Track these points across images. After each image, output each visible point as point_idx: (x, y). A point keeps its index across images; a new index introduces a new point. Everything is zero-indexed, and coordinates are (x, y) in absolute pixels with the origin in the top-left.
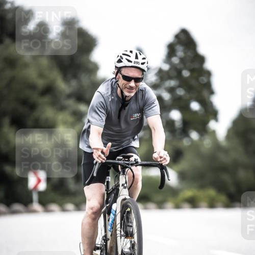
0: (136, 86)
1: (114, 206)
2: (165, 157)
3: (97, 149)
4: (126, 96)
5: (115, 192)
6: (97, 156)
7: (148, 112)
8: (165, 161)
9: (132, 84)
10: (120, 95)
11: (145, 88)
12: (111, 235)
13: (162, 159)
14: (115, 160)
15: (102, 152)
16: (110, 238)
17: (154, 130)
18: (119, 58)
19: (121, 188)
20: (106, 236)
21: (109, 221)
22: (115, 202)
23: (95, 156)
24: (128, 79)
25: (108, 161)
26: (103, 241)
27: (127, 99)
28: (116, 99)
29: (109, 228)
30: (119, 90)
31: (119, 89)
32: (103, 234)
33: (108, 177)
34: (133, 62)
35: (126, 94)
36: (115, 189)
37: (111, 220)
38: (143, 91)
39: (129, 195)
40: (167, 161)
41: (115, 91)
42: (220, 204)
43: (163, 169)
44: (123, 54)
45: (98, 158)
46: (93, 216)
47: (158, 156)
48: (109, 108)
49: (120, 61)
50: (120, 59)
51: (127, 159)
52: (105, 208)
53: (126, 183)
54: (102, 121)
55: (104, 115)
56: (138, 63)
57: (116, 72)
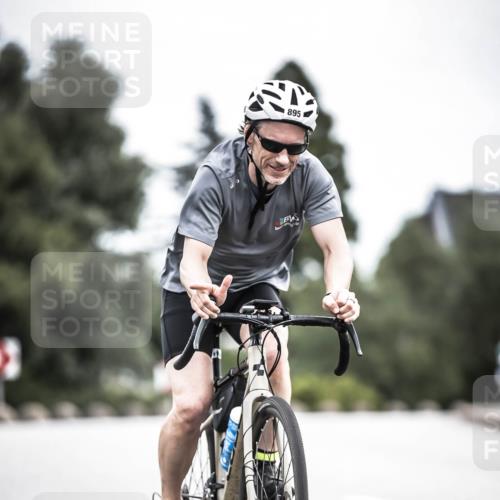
0: (292, 162)
1: (235, 414)
2: (349, 303)
3: (200, 289)
5: (236, 383)
6: (201, 304)
8: (349, 313)
9: (283, 158)
10: (253, 178)
11: (307, 161)
12: (228, 478)
13: (342, 309)
14: (238, 312)
15: (212, 296)
16: (226, 483)
17: (329, 251)
18: (254, 99)
19: (251, 373)
20: (214, 479)
21: (222, 445)
22: (240, 404)
23: (195, 305)
24: (274, 147)
25: (223, 315)
26: (209, 490)
28: (245, 185)
29: (223, 461)
30: (251, 167)
31: (251, 165)
32: (208, 475)
33: (215, 350)
34: (286, 111)
35: (269, 178)
36: (236, 375)
37: (227, 444)
38: (303, 166)
39: (271, 390)
40: (354, 313)
41: (243, 167)
42: (363, 403)
43: (344, 332)
44: (265, 92)
45: (202, 309)
48: (229, 203)
49: (256, 107)
50: (256, 102)
51: (263, 311)
52: (211, 416)
53: (263, 362)
54: (211, 230)
55: (216, 219)
56: (296, 113)
57: (246, 129)
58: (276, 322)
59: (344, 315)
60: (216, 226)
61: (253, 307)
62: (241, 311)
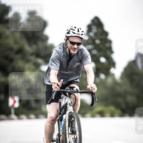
0: (78, 48)
1: (64, 116)
2: (94, 87)
4: (72, 53)
5: (65, 108)
7: (85, 62)
8: (94, 90)
9: (76, 46)
10: (68, 52)
13: (92, 89)
15: (58, 85)
16: (62, 135)
17: (88, 72)
18: (68, 31)
19: (68, 106)
21: (61, 125)
22: (65, 114)
23: (53, 87)
24: (73, 43)
25: (61, 90)
26: (58, 137)
27: (72, 55)
28: (66, 54)
29: (61, 129)
32: (58, 133)
33: (60, 100)
34: (76, 34)
36: (65, 106)
37: (62, 124)
38: (81, 50)
41: (65, 50)
43: (93, 95)
44: (71, 29)
46: (52, 122)
47: (90, 87)
48: (62, 59)
49: (68, 33)
50: (68, 32)
51: (72, 89)
52: (59, 117)
53: (71, 103)
54: (57, 67)
55: (59, 64)
56: (79, 34)
57: (66, 39)
58: (75, 92)
59: (93, 91)
60: (59, 66)
61: (69, 88)
62: (66, 89)
